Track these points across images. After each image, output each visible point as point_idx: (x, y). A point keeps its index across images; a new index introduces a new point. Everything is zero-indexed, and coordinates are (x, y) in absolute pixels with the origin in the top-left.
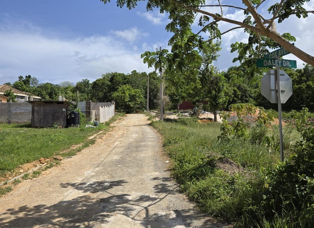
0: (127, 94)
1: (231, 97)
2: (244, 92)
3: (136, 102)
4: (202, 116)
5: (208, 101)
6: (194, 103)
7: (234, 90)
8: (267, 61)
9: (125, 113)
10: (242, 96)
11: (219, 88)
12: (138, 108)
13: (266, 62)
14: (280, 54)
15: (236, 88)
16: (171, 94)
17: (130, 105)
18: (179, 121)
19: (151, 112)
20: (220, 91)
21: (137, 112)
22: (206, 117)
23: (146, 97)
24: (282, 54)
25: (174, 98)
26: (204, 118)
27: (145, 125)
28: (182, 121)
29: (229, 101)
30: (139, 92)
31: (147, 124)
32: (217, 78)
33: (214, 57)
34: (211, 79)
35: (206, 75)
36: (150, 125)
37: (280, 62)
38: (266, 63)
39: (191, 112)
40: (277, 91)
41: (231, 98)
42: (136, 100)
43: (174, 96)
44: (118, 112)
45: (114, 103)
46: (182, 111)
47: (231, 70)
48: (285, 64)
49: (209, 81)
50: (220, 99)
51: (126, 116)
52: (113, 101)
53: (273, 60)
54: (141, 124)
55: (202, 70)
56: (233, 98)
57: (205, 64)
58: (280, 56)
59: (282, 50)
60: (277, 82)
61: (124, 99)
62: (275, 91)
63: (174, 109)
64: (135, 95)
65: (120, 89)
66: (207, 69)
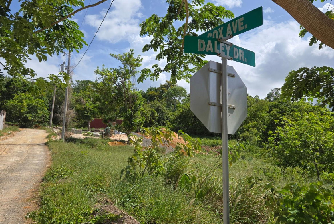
0: (25, 104)
1: (148, 118)
2: (162, 114)
3: (37, 115)
4: (114, 137)
5: (122, 121)
6: (106, 121)
7: (152, 111)
8: (204, 42)
9: (18, 127)
10: (160, 118)
11: (135, 107)
12: (39, 122)
13: (202, 44)
14: (229, 32)
15: (154, 110)
16: (82, 109)
17: (27, 118)
18: (85, 142)
19: (54, 128)
20: (136, 110)
21: (36, 127)
22: (119, 139)
23: (50, 110)
24: (235, 32)
25: (84, 114)
26: (116, 140)
27: (39, 144)
28: (88, 142)
29: (146, 122)
30: (42, 103)
31: (42, 144)
32: (134, 96)
33: (132, 72)
34: (127, 96)
35: (122, 91)
36: (46, 144)
37: (228, 49)
38: (202, 47)
39: (103, 132)
40: (221, 108)
41: (148, 120)
42: (37, 112)
43: (85, 112)
44: (9, 125)
45: (5, 114)
46: (93, 129)
47: (151, 90)
48: (236, 55)
49: (125, 97)
50: (136, 119)
51: (20, 131)
52: (4, 111)
53: (216, 42)
54: (33, 143)
55: (118, 84)
56: (150, 119)
57: (121, 79)
58: (229, 35)
59: (235, 23)
60: (221, 89)
61: (20, 109)
62: (216, 107)
63: (84, 127)
64: (37, 106)
65: (16, 96)
66: (123, 84)
